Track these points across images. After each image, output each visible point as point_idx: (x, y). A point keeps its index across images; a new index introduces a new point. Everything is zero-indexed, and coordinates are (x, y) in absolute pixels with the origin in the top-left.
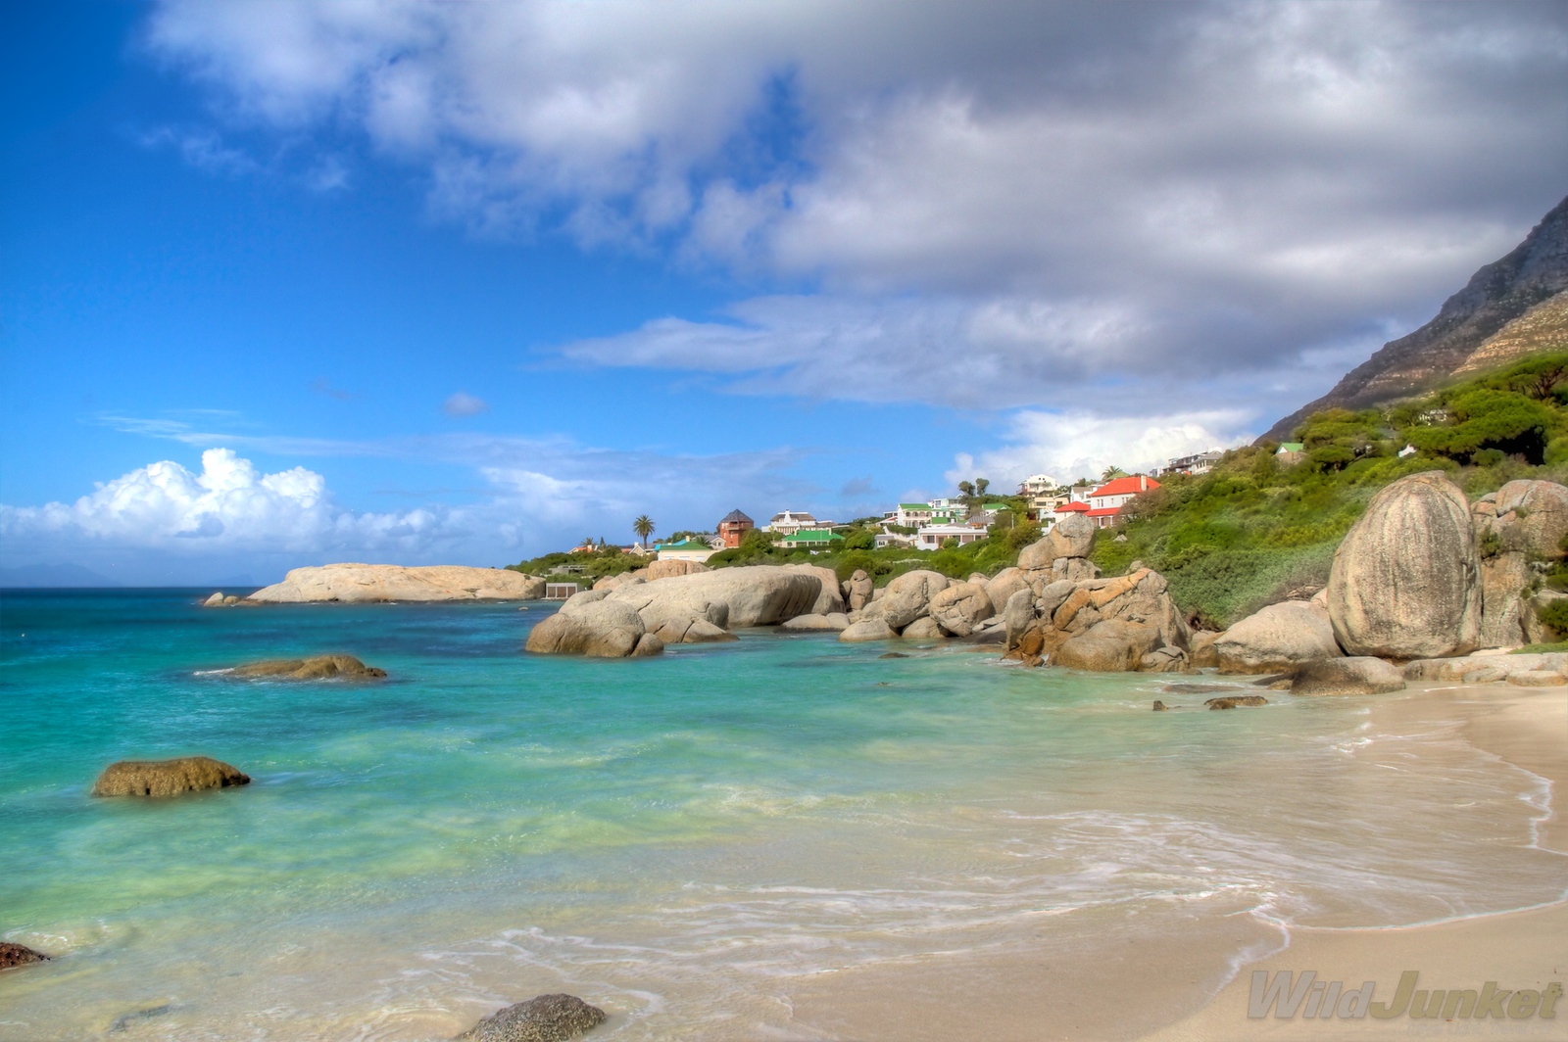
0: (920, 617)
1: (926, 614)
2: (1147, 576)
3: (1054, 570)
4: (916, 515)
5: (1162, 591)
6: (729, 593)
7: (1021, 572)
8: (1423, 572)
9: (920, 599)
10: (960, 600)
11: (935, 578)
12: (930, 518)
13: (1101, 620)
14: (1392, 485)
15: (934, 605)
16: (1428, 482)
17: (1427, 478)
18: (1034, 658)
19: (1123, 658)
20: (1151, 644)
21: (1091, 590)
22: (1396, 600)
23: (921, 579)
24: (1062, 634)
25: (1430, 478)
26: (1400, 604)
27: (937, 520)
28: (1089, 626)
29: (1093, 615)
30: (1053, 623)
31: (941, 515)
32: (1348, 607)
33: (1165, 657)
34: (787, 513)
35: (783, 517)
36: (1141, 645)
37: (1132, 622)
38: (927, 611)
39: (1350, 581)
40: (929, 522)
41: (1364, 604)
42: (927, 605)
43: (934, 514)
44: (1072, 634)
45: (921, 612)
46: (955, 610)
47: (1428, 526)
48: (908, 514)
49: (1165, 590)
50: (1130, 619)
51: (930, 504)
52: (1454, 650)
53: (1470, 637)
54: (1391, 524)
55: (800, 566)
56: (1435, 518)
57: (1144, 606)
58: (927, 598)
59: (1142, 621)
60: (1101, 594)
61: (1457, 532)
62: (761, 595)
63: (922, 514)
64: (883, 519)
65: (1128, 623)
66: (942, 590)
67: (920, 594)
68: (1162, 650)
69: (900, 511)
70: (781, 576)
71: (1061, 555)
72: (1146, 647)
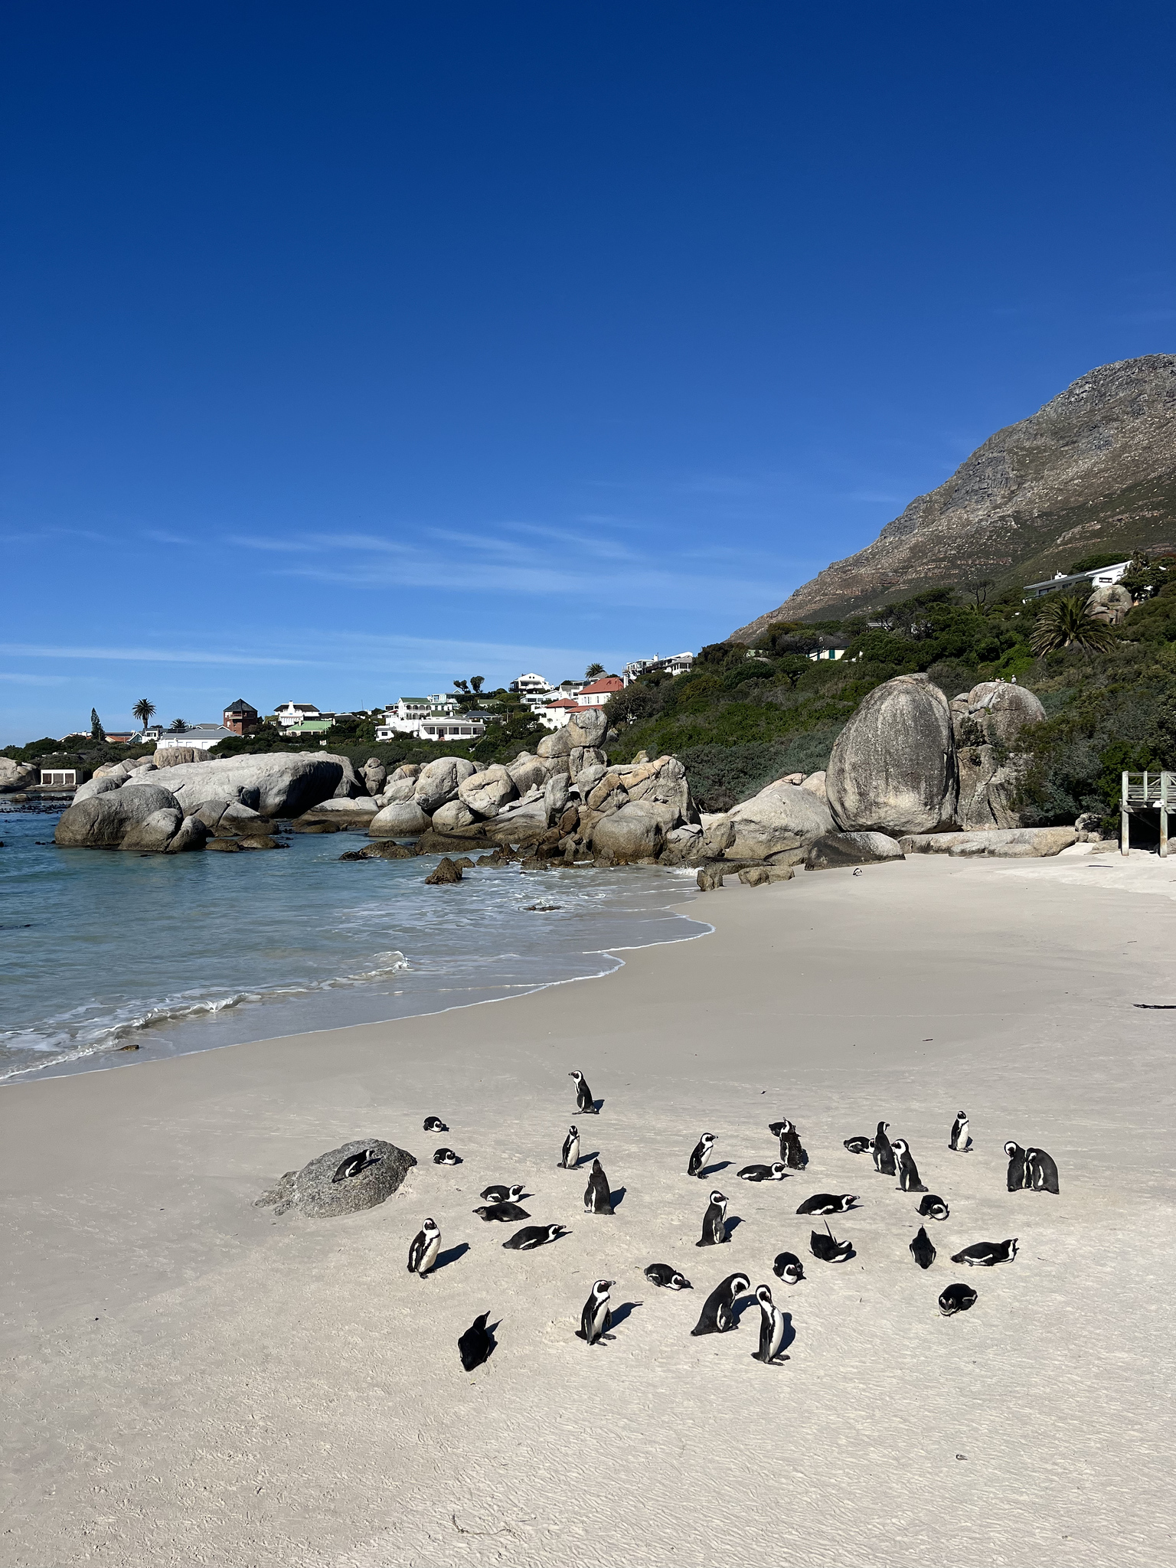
0: (450, 800)
1: (456, 797)
2: (668, 763)
3: (571, 757)
4: (416, 708)
5: (681, 776)
6: (255, 777)
7: (541, 759)
8: (911, 760)
9: (450, 784)
10: (488, 784)
11: (463, 765)
12: (429, 711)
13: (628, 802)
14: (884, 685)
15: (463, 788)
16: (915, 682)
17: (914, 680)
18: (573, 834)
19: (652, 834)
20: (675, 822)
21: (620, 774)
22: (887, 784)
23: (451, 765)
24: (595, 813)
25: (917, 680)
26: (891, 787)
27: (436, 714)
28: (620, 807)
29: (622, 797)
30: (587, 804)
31: (440, 708)
32: (845, 790)
33: (687, 833)
34: (291, 704)
35: (286, 707)
36: (666, 823)
37: (658, 802)
38: (457, 794)
39: (847, 767)
40: (428, 715)
41: (859, 787)
42: (456, 790)
43: (433, 708)
44: (605, 814)
45: (450, 795)
46: (482, 793)
47: (915, 721)
48: (408, 707)
49: (683, 776)
50: (656, 800)
51: (429, 698)
52: (935, 827)
53: (948, 816)
54: (884, 718)
55: (316, 754)
56: (923, 713)
57: (666, 789)
58: (457, 783)
59: (665, 802)
60: (629, 778)
61: (939, 726)
62: (287, 780)
63: (422, 708)
64: (385, 712)
65: (654, 804)
66: (470, 775)
67: (450, 779)
68: (684, 827)
69: (401, 704)
70: (306, 762)
71: (576, 745)
72: (670, 825)
